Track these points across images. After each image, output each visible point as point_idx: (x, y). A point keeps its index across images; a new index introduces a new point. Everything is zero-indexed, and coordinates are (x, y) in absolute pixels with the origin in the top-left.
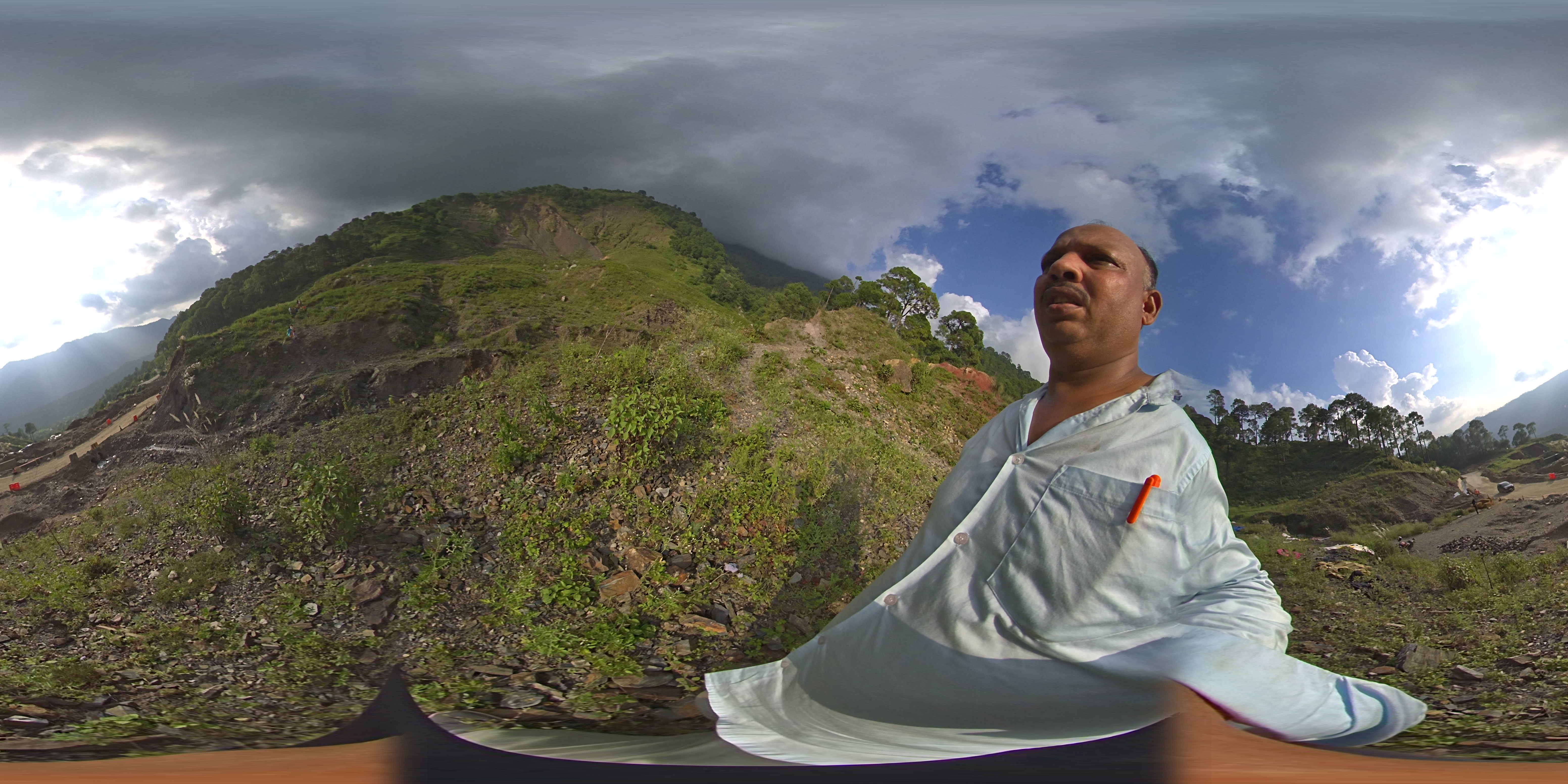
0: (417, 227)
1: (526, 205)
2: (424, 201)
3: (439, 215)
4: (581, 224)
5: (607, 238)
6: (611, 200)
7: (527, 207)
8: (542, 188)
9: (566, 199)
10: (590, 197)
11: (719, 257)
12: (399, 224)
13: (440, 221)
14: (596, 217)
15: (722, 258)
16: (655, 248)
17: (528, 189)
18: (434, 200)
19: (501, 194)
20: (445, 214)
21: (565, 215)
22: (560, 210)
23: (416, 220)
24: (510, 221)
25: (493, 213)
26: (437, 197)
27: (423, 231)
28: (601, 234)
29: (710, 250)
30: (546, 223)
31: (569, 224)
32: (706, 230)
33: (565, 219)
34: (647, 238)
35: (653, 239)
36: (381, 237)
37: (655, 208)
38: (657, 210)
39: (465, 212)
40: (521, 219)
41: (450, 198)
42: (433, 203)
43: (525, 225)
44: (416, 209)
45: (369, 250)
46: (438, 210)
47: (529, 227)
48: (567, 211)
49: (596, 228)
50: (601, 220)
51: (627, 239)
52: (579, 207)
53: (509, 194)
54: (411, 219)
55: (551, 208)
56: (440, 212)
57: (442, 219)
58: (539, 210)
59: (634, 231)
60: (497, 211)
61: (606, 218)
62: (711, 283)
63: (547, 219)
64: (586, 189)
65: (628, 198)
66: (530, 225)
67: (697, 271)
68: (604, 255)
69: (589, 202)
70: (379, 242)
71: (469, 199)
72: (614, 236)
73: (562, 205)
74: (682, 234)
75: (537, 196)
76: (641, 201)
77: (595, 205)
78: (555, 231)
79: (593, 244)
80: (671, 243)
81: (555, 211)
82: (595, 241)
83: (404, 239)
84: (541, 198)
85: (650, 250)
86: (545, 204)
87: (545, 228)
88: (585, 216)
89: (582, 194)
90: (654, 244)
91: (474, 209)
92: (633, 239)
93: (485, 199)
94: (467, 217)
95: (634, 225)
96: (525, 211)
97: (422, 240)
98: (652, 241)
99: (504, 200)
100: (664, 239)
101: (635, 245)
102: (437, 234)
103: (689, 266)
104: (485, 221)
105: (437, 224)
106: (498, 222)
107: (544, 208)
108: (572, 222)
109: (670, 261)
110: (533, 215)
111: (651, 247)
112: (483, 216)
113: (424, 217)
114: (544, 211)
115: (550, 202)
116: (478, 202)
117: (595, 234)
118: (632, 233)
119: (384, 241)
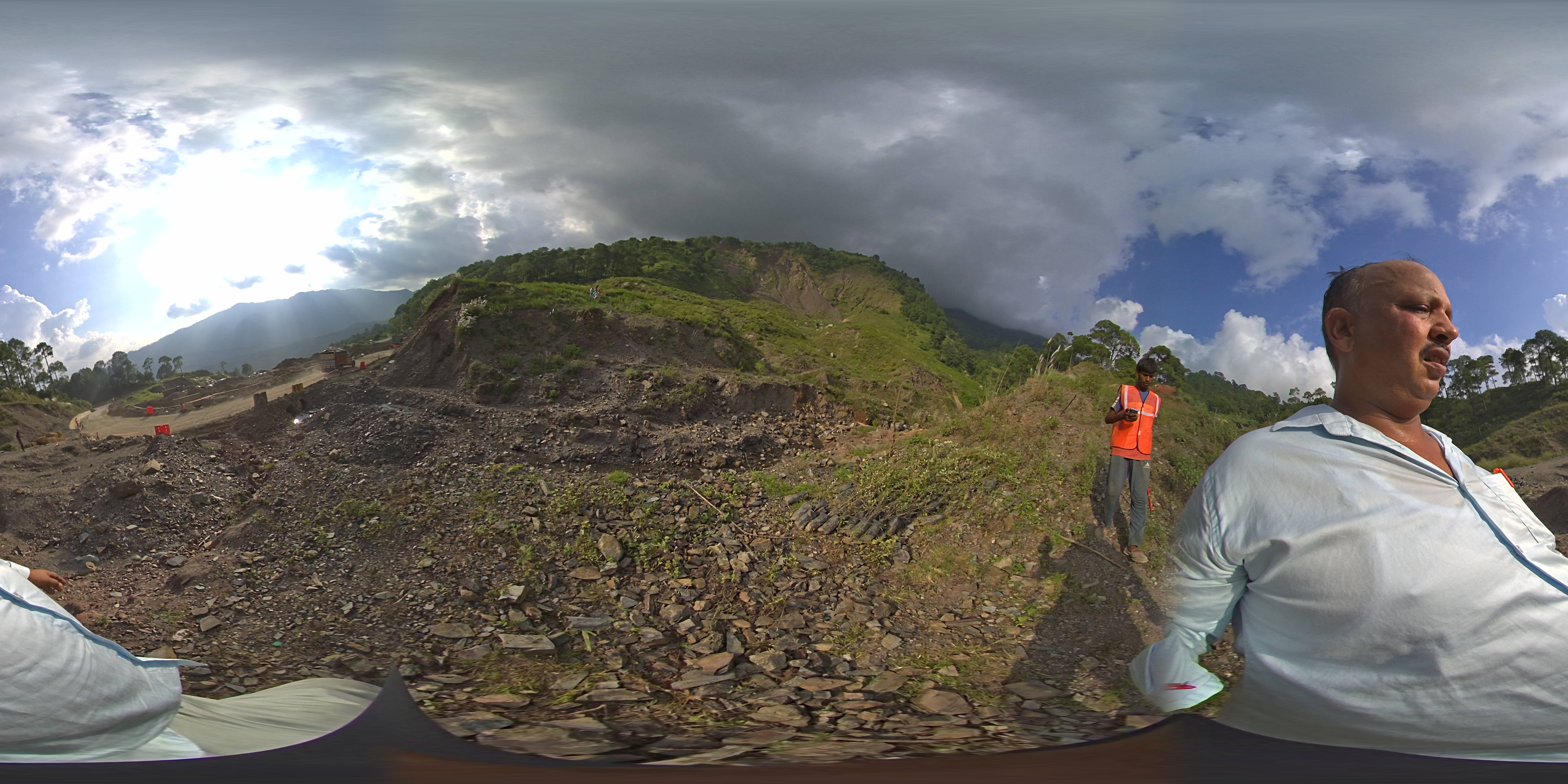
0: (687, 260)
1: (781, 259)
2: (697, 237)
3: (708, 254)
4: (824, 284)
5: (845, 301)
6: (851, 263)
7: (781, 261)
8: (797, 244)
9: (815, 257)
10: (834, 258)
11: (942, 322)
12: (672, 252)
13: (707, 259)
14: (837, 279)
15: (945, 324)
16: (888, 314)
17: (785, 243)
18: (705, 238)
19: (762, 244)
20: (714, 253)
21: (812, 274)
22: (808, 268)
23: (687, 254)
24: (765, 273)
25: (752, 262)
26: (709, 236)
27: (691, 265)
28: (840, 296)
29: (934, 315)
30: (795, 279)
31: (814, 283)
32: (928, 295)
33: (811, 277)
34: (880, 303)
35: (885, 305)
36: (654, 260)
37: (888, 271)
38: (887, 276)
39: (728, 255)
40: (775, 272)
41: (719, 239)
42: (705, 240)
43: (777, 279)
44: (689, 243)
45: (640, 270)
46: (708, 248)
48: (814, 270)
49: (837, 289)
50: (841, 282)
51: (863, 303)
52: (825, 267)
53: (769, 245)
54: (683, 250)
55: (801, 265)
56: (709, 250)
57: (710, 258)
58: (791, 266)
59: (869, 295)
60: (756, 260)
61: (846, 281)
62: (938, 348)
63: (796, 276)
64: (832, 249)
65: (865, 262)
66: (781, 280)
67: (925, 337)
68: (846, 319)
69: (833, 264)
70: (652, 265)
71: (734, 243)
72: (852, 299)
73: (810, 263)
74: (909, 300)
75: (791, 251)
76: (875, 266)
77: (838, 267)
78: (802, 289)
79: (833, 305)
80: (901, 309)
81: (804, 268)
82: (835, 302)
83: (674, 268)
84: (794, 254)
85: (883, 315)
86: (796, 261)
87: (794, 284)
88: (828, 277)
89: (828, 254)
90: (887, 310)
91: (737, 255)
92: (868, 303)
93: (748, 246)
94: (730, 260)
95: (868, 289)
96: (780, 264)
97: (689, 274)
98: (884, 306)
99: (764, 251)
100: (895, 304)
101: (870, 309)
102: (703, 271)
103: (918, 332)
104: (744, 268)
105: (704, 261)
106: (754, 271)
107: (795, 264)
108: (817, 281)
109: (901, 328)
110: (786, 270)
111: (884, 312)
112: (743, 263)
113: (694, 252)
114: (794, 268)
115: (801, 259)
116: (742, 248)
117: (836, 296)
118: (867, 298)
119: (657, 265)
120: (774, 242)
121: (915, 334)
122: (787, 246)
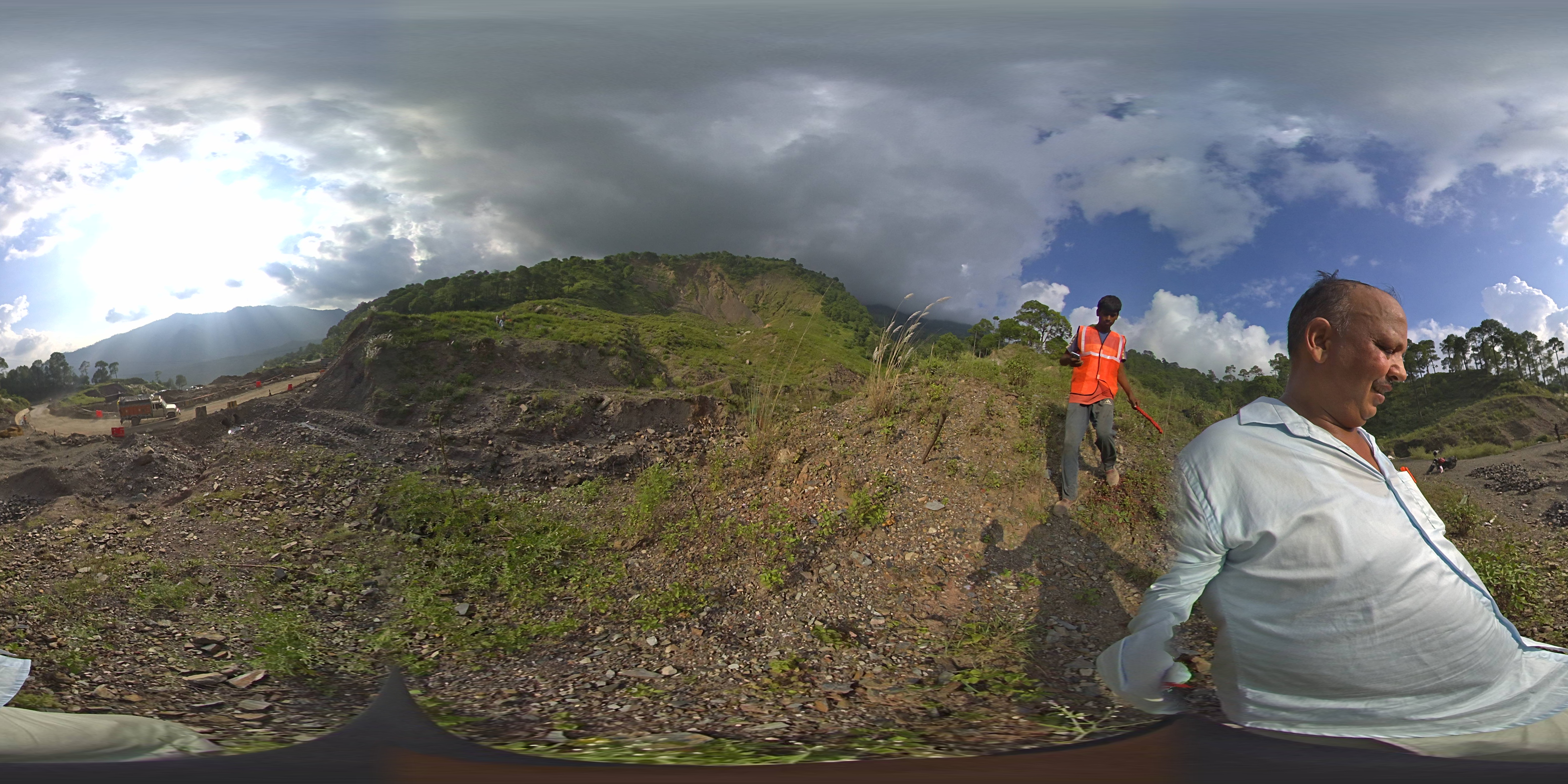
0: (606, 278)
1: (699, 270)
2: (615, 254)
3: (626, 270)
4: (744, 292)
5: (766, 306)
6: (769, 269)
7: (699, 272)
8: (713, 254)
9: (732, 266)
10: (751, 265)
11: (864, 319)
12: (591, 271)
13: (626, 276)
14: (756, 285)
15: (867, 320)
16: (809, 315)
17: (702, 254)
18: (623, 255)
19: (679, 257)
20: (632, 269)
21: (731, 282)
22: (726, 277)
23: (606, 272)
24: (684, 285)
25: (671, 275)
26: (627, 252)
27: (610, 282)
28: (761, 302)
29: (856, 313)
30: (714, 289)
31: (733, 292)
32: (849, 294)
33: (730, 286)
34: (801, 306)
36: (574, 280)
37: (805, 275)
38: (806, 278)
39: (647, 270)
40: (694, 284)
41: (637, 255)
42: (623, 257)
43: (697, 290)
44: (608, 261)
45: (562, 291)
46: (625, 265)
47: (700, 292)
48: (732, 279)
49: (757, 296)
50: (760, 288)
51: (784, 307)
52: (742, 275)
53: (686, 258)
54: (602, 268)
55: (719, 274)
56: (628, 267)
57: (629, 274)
58: (709, 276)
59: (789, 299)
60: (675, 273)
61: (765, 287)
62: (861, 344)
63: (715, 286)
64: (748, 257)
65: (782, 266)
66: (701, 291)
67: (849, 334)
68: (765, 324)
69: (750, 270)
70: (572, 285)
71: (652, 258)
72: (773, 304)
73: (728, 273)
74: (828, 301)
75: (708, 262)
76: (793, 269)
77: (756, 273)
78: (722, 298)
79: (754, 312)
80: (822, 309)
81: (722, 278)
82: (756, 309)
83: (593, 287)
84: (711, 265)
85: (804, 318)
86: (715, 271)
87: (714, 294)
88: (748, 284)
89: (745, 261)
90: (808, 312)
91: (655, 269)
92: (790, 306)
93: (666, 260)
94: (649, 276)
95: (788, 293)
96: (698, 276)
97: (608, 291)
98: (806, 308)
99: (681, 263)
100: (816, 305)
101: (791, 313)
102: (622, 288)
103: (841, 330)
104: (663, 282)
105: (623, 278)
106: (674, 284)
107: (713, 274)
108: (736, 289)
109: (824, 328)
110: (704, 280)
111: (805, 314)
112: (662, 277)
113: (614, 269)
114: (713, 278)
115: (718, 269)
116: (659, 262)
117: (756, 302)
118: (788, 301)
119: (577, 285)
120: (691, 254)
121: (838, 333)
122: (703, 257)
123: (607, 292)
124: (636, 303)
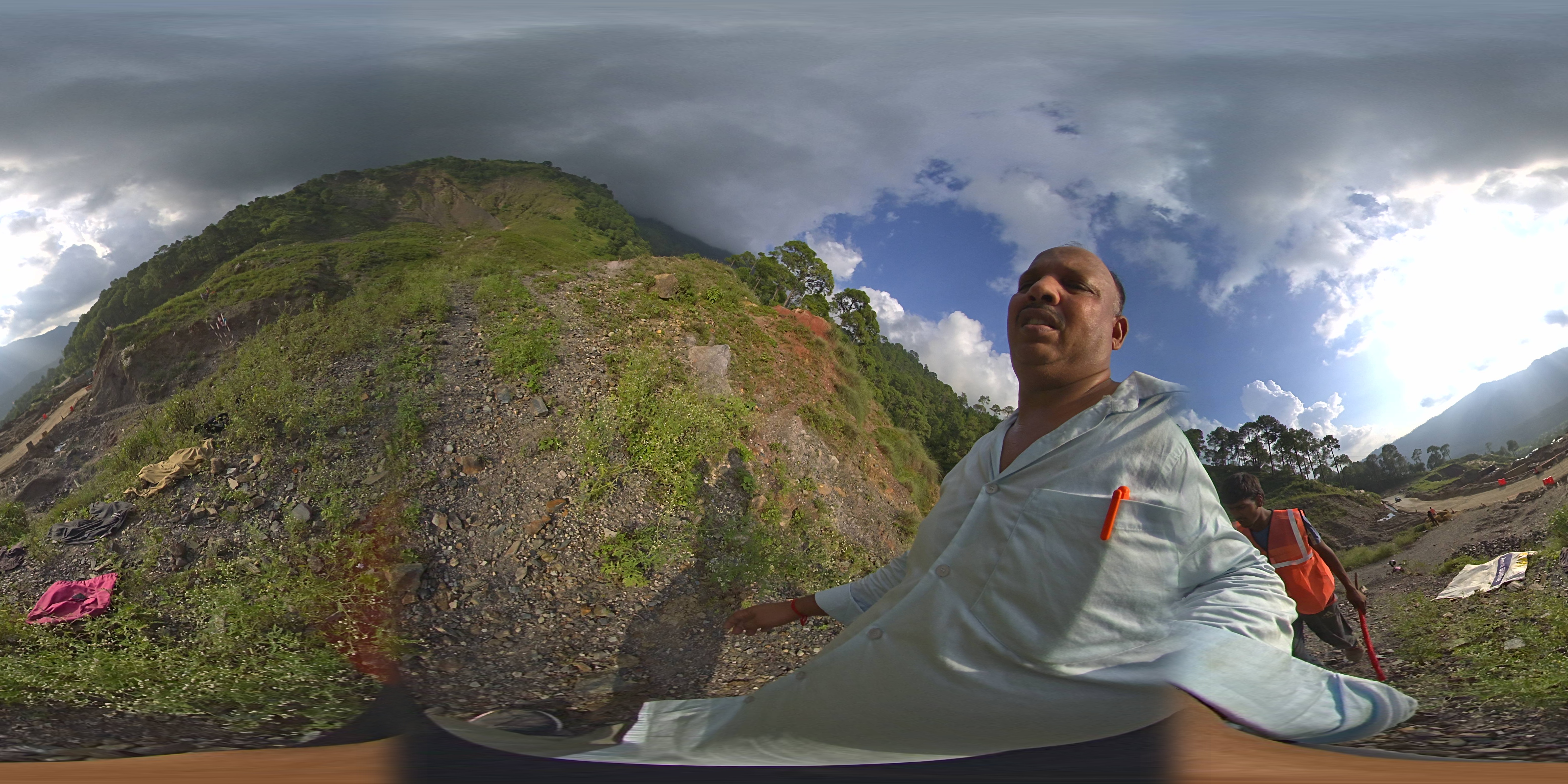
0: (302, 209)
1: (418, 178)
2: (306, 182)
3: (323, 195)
4: (479, 195)
5: (508, 209)
6: (513, 171)
7: (419, 180)
8: (434, 160)
9: (461, 170)
10: (488, 168)
11: (626, 229)
12: (284, 206)
13: (325, 201)
14: (495, 188)
15: (631, 230)
16: (559, 219)
17: (418, 163)
18: (317, 180)
19: (388, 169)
20: (330, 192)
21: (462, 187)
22: (456, 182)
23: (300, 202)
24: (402, 196)
25: (382, 188)
26: (319, 177)
27: (310, 212)
28: (502, 205)
29: (619, 222)
30: (442, 195)
31: (466, 196)
32: (617, 202)
33: (461, 190)
34: (551, 209)
35: (558, 210)
36: (269, 221)
37: (561, 178)
38: (564, 181)
39: (351, 189)
40: (415, 193)
41: (332, 176)
42: (317, 182)
43: (419, 198)
44: (298, 190)
45: (260, 235)
46: (322, 189)
47: (423, 200)
48: (463, 183)
49: (496, 198)
50: (500, 191)
51: (530, 209)
52: (476, 178)
53: (398, 168)
54: (295, 200)
55: (446, 180)
56: (324, 191)
57: (328, 198)
58: (433, 183)
59: (537, 202)
60: (386, 186)
61: (507, 189)
63: (442, 192)
65: (531, 168)
66: (425, 198)
67: (603, 242)
68: (505, 226)
69: (487, 173)
70: (269, 226)
71: (353, 176)
72: (516, 207)
73: (457, 177)
74: (589, 206)
75: (428, 169)
77: (495, 176)
78: (452, 203)
79: (493, 214)
80: (575, 214)
81: (450, 182)
82: (495, 210)
83: (292, 220)
84: (430, 174)
85: (553, 222)
86: (438, 177)
87: (441, 200)
88: (484, 187)
90: (562, 213)
91: (360, 186)
92: (538, 207)
94: (356, 193)
95: (534, 197)
96: (418, 184)
98: (556, 211)
100: (570, 209)
101: (538, 215)
102: (325, 213)
103: (594, 237)
104: (373, 196)
106: (388, 196)
107: (437, 181)
108: (469, 193)
109: (573, 233)
110: (427, 189)
111: (555, 218)
112: (371, 192)
113: (309, 197)
114: (438, 183)
115: (442, 176)
117: (496, 203)
118: (534, 204)
119: (273, 225)
120: (402, 166)
123: (310, 221)
124: (345, 225)
